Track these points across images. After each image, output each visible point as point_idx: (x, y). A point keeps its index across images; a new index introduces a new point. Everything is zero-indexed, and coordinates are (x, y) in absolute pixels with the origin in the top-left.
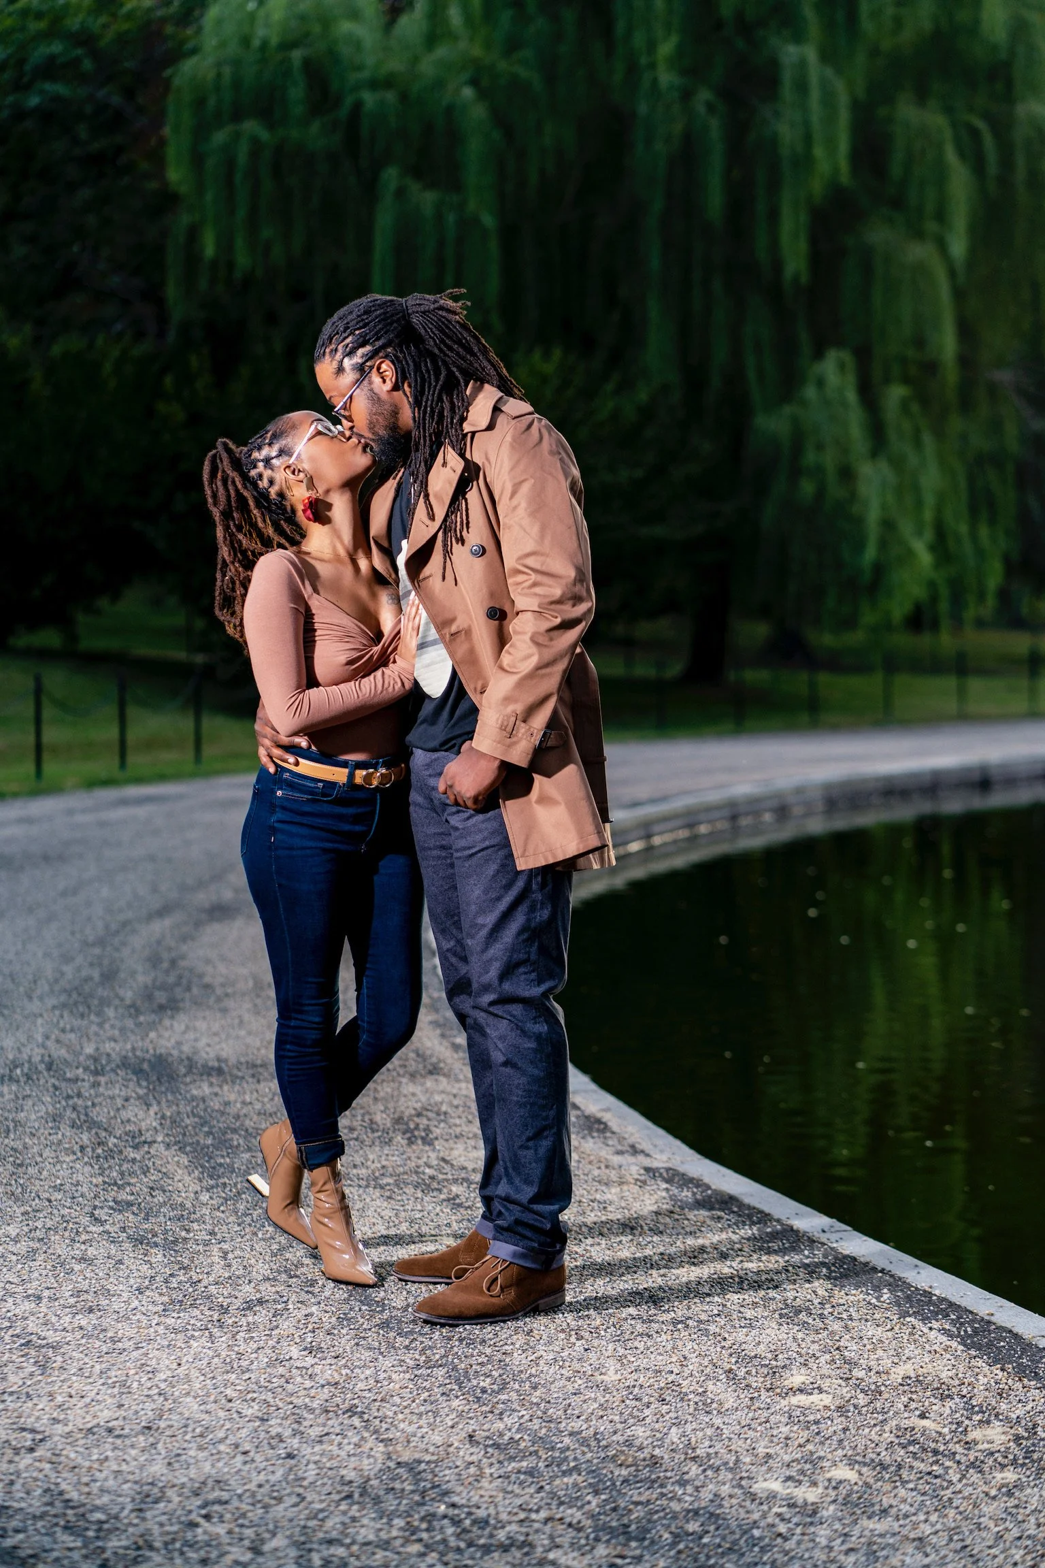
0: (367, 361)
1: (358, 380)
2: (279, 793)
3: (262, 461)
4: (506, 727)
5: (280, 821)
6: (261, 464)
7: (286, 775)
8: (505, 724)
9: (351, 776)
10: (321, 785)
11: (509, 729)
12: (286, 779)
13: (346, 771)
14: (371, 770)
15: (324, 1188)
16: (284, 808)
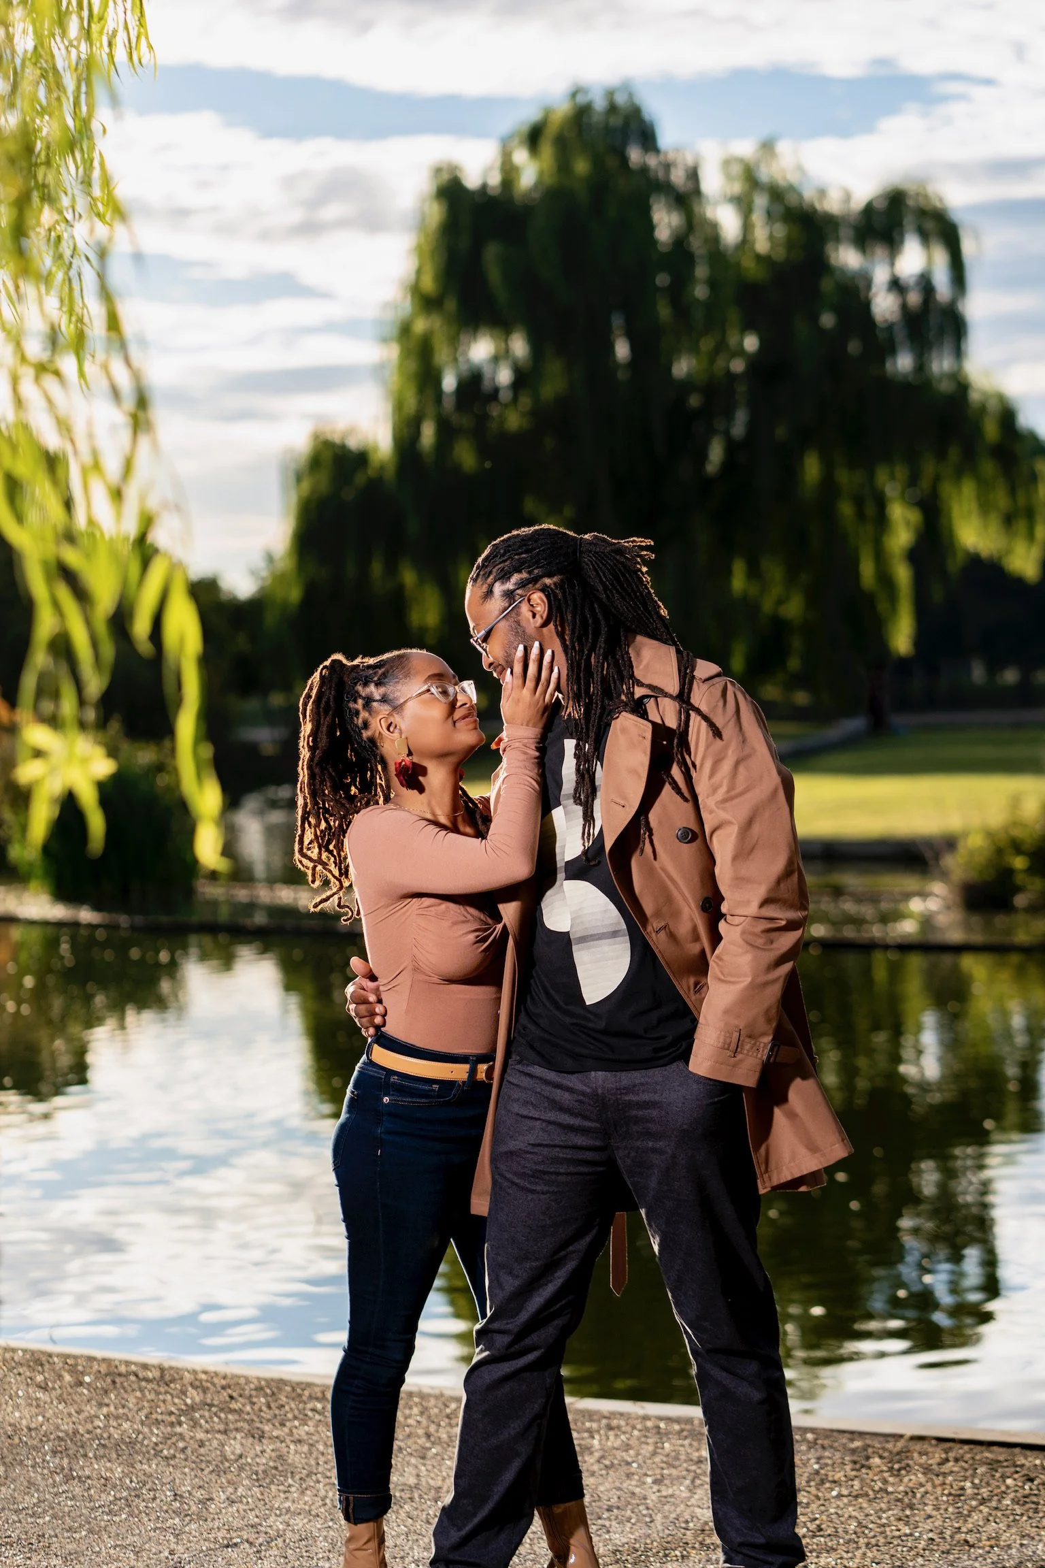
0: (518, 589)
1: (506, 609)
2: (386, 1100)
3: (364, 698)
4: (729, 1045)
5: (389, 1133)
6: (360, 701)
7: (394, 1079)
8: (728, 1041)
9: (473, 1072)
10: (436, 1087)
11: (733, 1046)
12: (394, 1083)
13: (467, 1067)
14: (491, 1063)
15: (365, 1547)
16: (390, 1114)
